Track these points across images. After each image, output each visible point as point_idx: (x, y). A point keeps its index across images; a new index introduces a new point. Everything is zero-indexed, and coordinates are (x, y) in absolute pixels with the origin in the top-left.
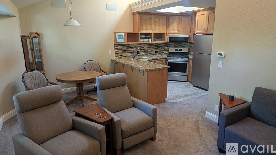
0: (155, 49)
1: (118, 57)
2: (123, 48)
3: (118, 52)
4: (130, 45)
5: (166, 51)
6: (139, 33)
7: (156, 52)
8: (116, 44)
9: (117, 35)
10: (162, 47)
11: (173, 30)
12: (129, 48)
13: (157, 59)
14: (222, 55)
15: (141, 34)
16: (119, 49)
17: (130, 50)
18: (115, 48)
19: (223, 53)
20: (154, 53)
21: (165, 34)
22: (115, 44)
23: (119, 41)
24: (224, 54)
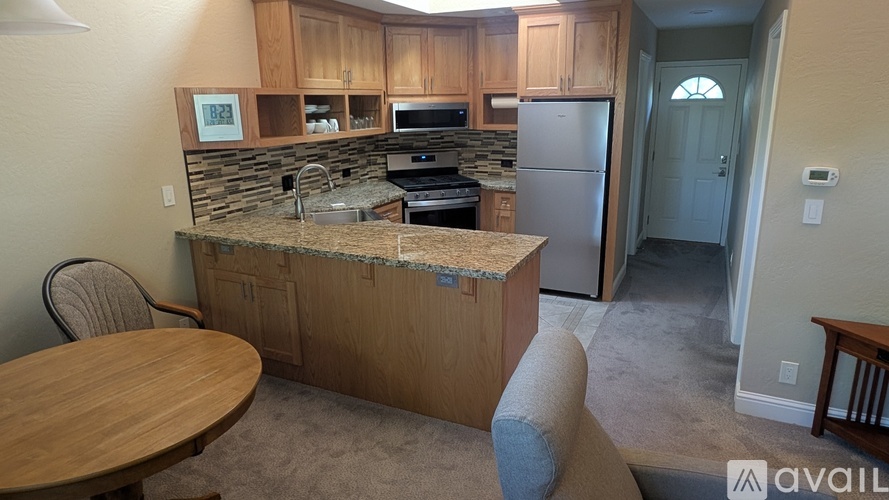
0: (344, 161)
1: (208, 218)
2: (225, 170)
3: (203, 190)
4: (254, 153)
5: (373, 168)
6: (302, 94)
7: (346, 173)
8: (196, 151)
9: (200, 101)
10: (361, 151)
11: (406, 82)
12: (249, 167)
13: (381, 206)
14: (829, 178)
15: (310, 100)
16: (209, 175)
17: (255, 178)
18: (189, 174)
19: (832, 170)
20: (340, 181)
21: (380, 96)
22: (186, 153)
23: (209, 134)
24: (837, 174)
